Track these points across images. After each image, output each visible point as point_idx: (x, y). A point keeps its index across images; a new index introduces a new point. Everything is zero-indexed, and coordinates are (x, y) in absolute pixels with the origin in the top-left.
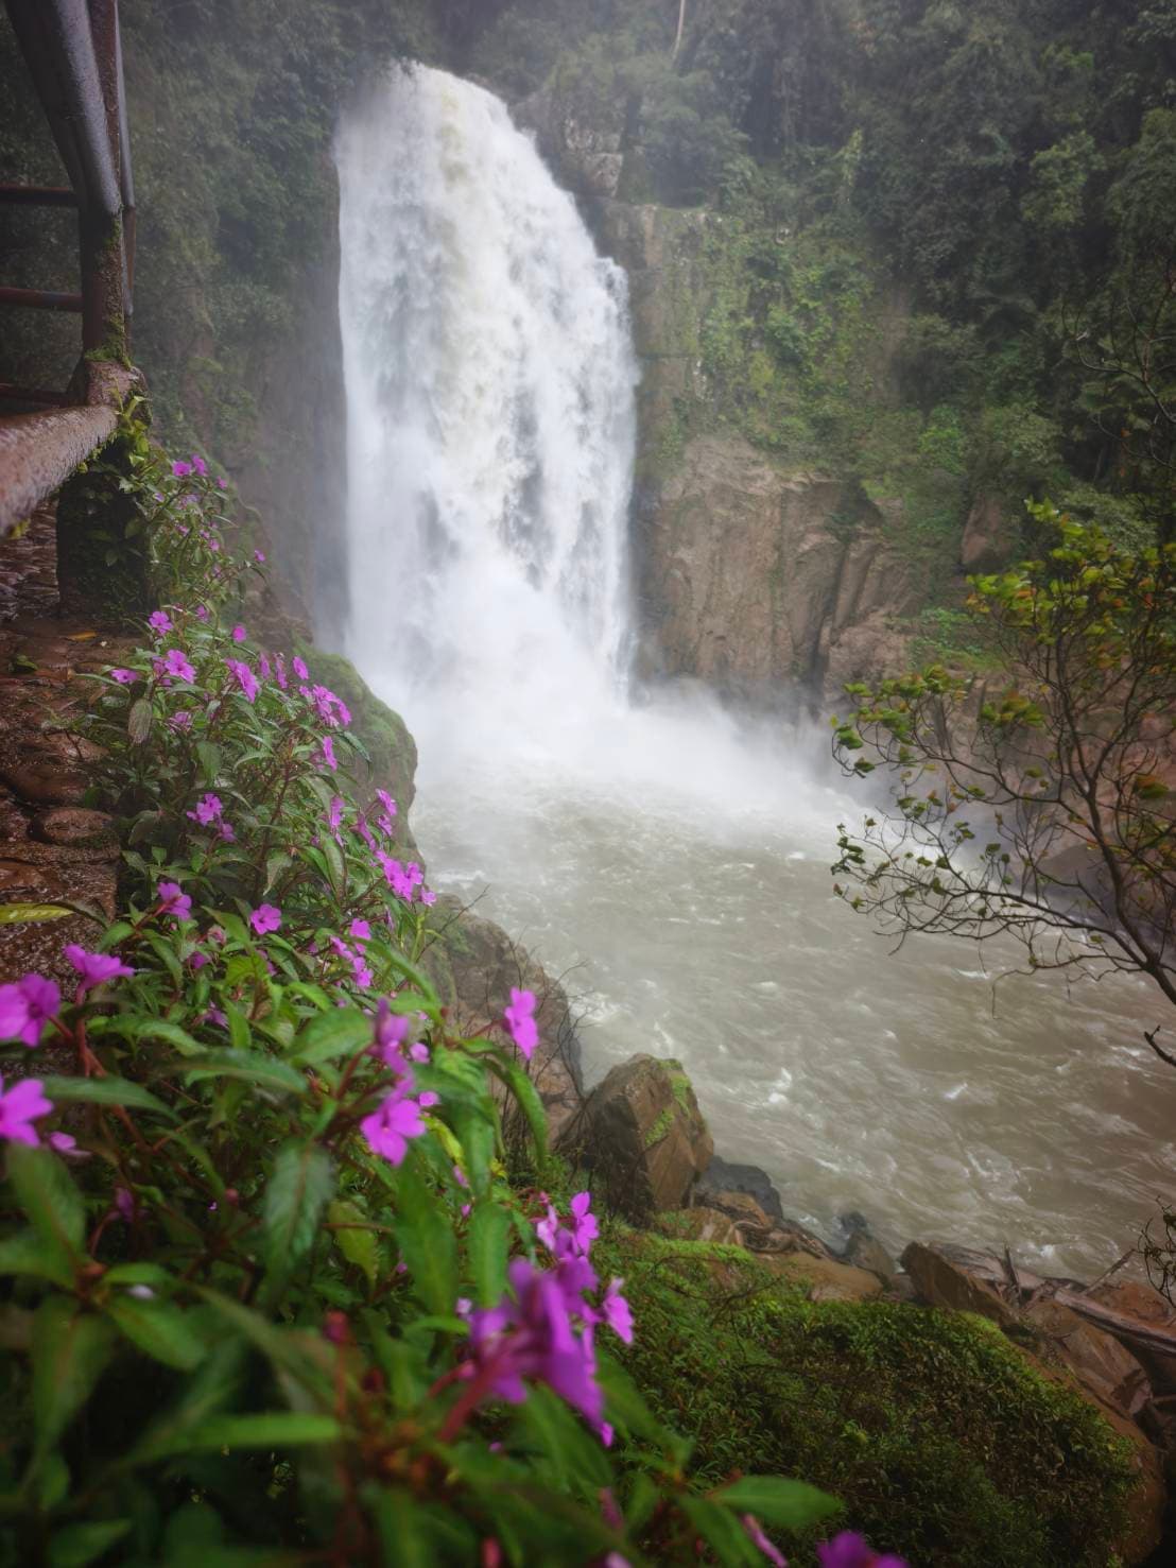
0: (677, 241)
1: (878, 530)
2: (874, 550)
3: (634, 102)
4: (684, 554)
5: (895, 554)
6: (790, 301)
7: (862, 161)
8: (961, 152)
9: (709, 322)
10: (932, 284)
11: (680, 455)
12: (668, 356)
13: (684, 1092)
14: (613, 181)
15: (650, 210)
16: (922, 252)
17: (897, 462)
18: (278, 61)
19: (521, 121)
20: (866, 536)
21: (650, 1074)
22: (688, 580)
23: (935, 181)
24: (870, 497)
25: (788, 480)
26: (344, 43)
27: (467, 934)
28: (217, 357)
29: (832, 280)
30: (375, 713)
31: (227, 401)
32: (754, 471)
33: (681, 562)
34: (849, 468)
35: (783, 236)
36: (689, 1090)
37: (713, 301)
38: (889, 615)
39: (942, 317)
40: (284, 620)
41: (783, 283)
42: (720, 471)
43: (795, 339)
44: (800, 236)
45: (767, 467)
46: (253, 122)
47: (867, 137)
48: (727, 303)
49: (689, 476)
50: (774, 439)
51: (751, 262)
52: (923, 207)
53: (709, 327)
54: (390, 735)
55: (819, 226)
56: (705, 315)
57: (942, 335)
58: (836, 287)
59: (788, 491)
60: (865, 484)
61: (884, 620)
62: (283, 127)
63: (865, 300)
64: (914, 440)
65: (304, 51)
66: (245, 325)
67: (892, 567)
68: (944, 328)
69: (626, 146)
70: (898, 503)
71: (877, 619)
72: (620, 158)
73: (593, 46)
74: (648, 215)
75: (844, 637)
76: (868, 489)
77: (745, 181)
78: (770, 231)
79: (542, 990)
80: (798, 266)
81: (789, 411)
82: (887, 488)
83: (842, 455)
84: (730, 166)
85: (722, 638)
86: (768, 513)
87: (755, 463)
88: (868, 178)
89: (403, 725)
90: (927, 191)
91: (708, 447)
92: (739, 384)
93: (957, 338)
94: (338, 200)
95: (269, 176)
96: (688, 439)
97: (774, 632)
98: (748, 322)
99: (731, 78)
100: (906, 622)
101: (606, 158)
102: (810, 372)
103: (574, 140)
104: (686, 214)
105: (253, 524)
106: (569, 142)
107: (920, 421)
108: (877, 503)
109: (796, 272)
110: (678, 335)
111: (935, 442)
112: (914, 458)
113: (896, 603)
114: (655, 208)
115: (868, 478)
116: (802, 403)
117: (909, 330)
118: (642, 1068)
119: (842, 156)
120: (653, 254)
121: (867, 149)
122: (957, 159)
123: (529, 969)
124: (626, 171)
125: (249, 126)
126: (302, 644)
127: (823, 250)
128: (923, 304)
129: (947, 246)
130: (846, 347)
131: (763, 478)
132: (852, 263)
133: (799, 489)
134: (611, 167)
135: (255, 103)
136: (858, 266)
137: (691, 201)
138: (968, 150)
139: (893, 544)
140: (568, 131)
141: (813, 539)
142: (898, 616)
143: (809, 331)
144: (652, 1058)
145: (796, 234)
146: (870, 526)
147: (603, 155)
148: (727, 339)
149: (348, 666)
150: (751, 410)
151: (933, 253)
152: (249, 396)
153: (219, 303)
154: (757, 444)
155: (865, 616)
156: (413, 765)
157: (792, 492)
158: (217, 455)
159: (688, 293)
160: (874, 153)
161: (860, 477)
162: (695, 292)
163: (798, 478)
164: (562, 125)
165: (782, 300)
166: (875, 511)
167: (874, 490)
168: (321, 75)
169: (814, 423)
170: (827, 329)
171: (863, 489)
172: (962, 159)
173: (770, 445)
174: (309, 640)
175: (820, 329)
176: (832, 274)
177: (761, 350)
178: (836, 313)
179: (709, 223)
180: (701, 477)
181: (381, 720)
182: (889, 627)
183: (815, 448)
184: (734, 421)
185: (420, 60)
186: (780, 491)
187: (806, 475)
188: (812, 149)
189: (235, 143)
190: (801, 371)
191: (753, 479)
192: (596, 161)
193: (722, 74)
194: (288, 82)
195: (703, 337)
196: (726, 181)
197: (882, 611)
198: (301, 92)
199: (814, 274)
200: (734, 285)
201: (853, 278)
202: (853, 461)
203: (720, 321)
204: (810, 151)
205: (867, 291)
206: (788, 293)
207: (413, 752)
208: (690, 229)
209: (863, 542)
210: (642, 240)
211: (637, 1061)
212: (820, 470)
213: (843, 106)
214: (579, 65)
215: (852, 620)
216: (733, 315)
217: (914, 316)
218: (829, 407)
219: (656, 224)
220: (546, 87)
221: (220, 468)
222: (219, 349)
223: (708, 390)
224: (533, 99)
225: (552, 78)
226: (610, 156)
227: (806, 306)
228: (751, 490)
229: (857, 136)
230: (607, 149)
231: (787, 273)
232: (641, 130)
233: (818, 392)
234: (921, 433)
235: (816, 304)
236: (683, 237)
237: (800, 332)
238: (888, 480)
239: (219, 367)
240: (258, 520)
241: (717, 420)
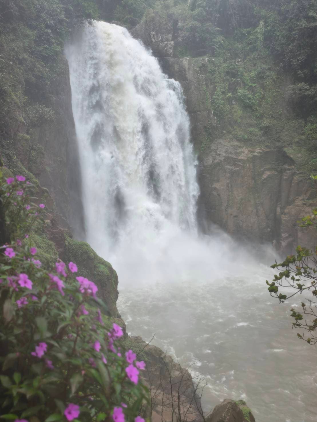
0: (198, 69)
1: (293, 167)
2: (293, 174)
3: (176, 22)
4: (216, 185)
5: (302, 175)
6: (245, 85)
7: (265, 31)
8: (303, 23)
9: (214, 97)
10: (300, 72)
11: (209, 148)
12: (200, 111)
13: (248, 415)
14: (171, 51)
15: (186, 60)
16: (294, 61)
17: (297, 140)
18: (43, 26)
19: (135, 35)
20: (289, 169)
21: (232, 408)
22: (219, 195)
23: (295, 34)
24: (288, 154)
25: (254, 152)
26: (66, 17)
27: (146, 353)
28: (27, 133)
29: (260, 75)
30: (100, 263)
31: (32, 149)
32: (239, 150)
33: (215, 188)
34: (278, 144)
35: (239, 62)
36: (250, 413)
37: (215, 89)
38: (303, 200)
39: (305, 83)
40: (61, 230)
41: (241, 79)
42: (226, 152)
43: (249, 99)
44: (245, 61)
45: (245, 148)
46: (35, 48)
47: (265, 22)
48: (220, 89)
49: (214, 155)
50: (246, 137)
51: (228, 73)
52: (291, 44)
53: (215, 99)
54: (106, 271)
55: (252, 56)
56: (212, 95)
57: (306, 90)
58: (262, 78)
59: (254, 156)
60: (285, 149)
61: (302, 202)
62: (46, 48)
63: (274, 81)
64: (302, 130)
65: (52, 22)
66: (37, 120)
67: (301, 181)
68: (307, 87)
69: (174, 38)
70: (300, 155)
71: (299, 202)
72: (172, 42)
73: (158, 6)
74: (185, 61)
75: (286, 211)
76: (287, 151)
77: (221, 44)
78: (234, 61)
79: (181, 374)
80: (246, 72)
81: (251, 125)
82: (294, 150)
83: (274, 140)
84: (215, 40)
85: (236, 216)
86: (248, 165)
87: (240, 147)
88: (268, 37)
89: (111, 266)
90: (292, 38)
91: (220, 143)
92: (229, 118)
93: (313, 90)
94: (69, 71)
95: (43, 66)
96: (212, 141)
97: (257, 212)
98: (230, 95)
99: (211, 9)
100: (311, 201)
101: (167, 44)
102: (257, 110)
103: (154, 39)
104: (200, 59)
105: (46, 194)
106: (153, 40)
107: (304, 123)
108: (291, 156)
109: (245, 74)
110: (203, 103)
111: (311, 130)
112: (303, 137)
113: (306, 194)
114: (188, 58)
115: (286, 147)
116: (255, 122)
117: (293, 90)
118: (229, 405)
119: (257, 31)
120: (190, 75)
121: (266, 27)
122: (302, 26)
123: (175, 365)
124: (175, 47)
125: (34, 50)
126: (68, 239)
127: (255, 65)
128: (297, 79)
129: (304, 57)
130: (269, 99)
131: (243, 152)
132: (267, 68)
133: (258, 155)
134: (170, 46)
135: (35, 41)
136: (269, 69)
137: (203, 54)
138: (305, 22)
139: (300, 172)
140: (152, 36)
141: (268, 173)
142: (307, 199)
143: (254, 95)
144: (232, 401)
145: (244, 61)
146: (291, 165)
147: (166, 42)
148: (222, 102)
149: (87, 245)
150: (235, 127)
151: (298, 60)
152: (41, 146)
153: (27, 114)
154: (239, 140)
155: (293, 201)
156: (117, 282)
157: (256, 156)
158: (30, 170)
159: (205, 88)
160: (269, 28)
161: (283, 147)
162: (207, 87)
163: (258, 151)
164: (149, 34)
165: (242, 85)
166: (291, 159)
167: (290, 151)
168: (59, 29)
169: (261, 129)
170: (261, 93)
171: (285, 152)
172: (303, 25)
173: (245, 139)
174: (71, 237)
175: (258, 94)
176: (260, 73)
177: (236, 104)
178: (263, 87)
179: (209, 61)
180: (219, 155)
181: (102, 266)
182: (305, 204)
183: (263, 138)
184: (229, 132)
185: (94, 19)
186: (252, 156)
187: (261, 149)
188: (245, 30)
189: (29, 56)
190: (253, 110)
191: (240, 153)
192: (164, 45)
193: (207, 9)
194: (47, 33)
195: (213, 103)
196: (214, 45)
197: (300, 198)
198: (52, 35)
199: (253, 74)
200: (222, 82)
201: (268, 74)
202: (279, 141)
203: (219, 96)
204: (245, 31)
205: (274, 77)
206: (243, 82)
207: (116, 277)
208: (202, 64)
209: (288, 172)
210: (185, 70)
211: (226, 403)
212: (267, 146)
213: (254, 13)
214: (154, 12)
215: (289, 203)
216: (223, 93)
217: (295, 84)
218: (266, 122)
219: (190, 64)
220: (142, 22)
221: (31, 174)
222: (28, 130)
223: (217, 122)
224: (138, 26)
225: (144, 18)
226: (169, 42)
227: (251, 86)
228: (240, 158)
229: (262, 23)
230: (167, 40)
231: (242, 75)
232: (179, 32)
233: (261, 117)
234: (305, 127)
235: (255, 85)
236: (200, 68)
237: (250, 96)
238: (294, 147)
239: (28, 137)
240: (47, 192)
241: (222, 133)
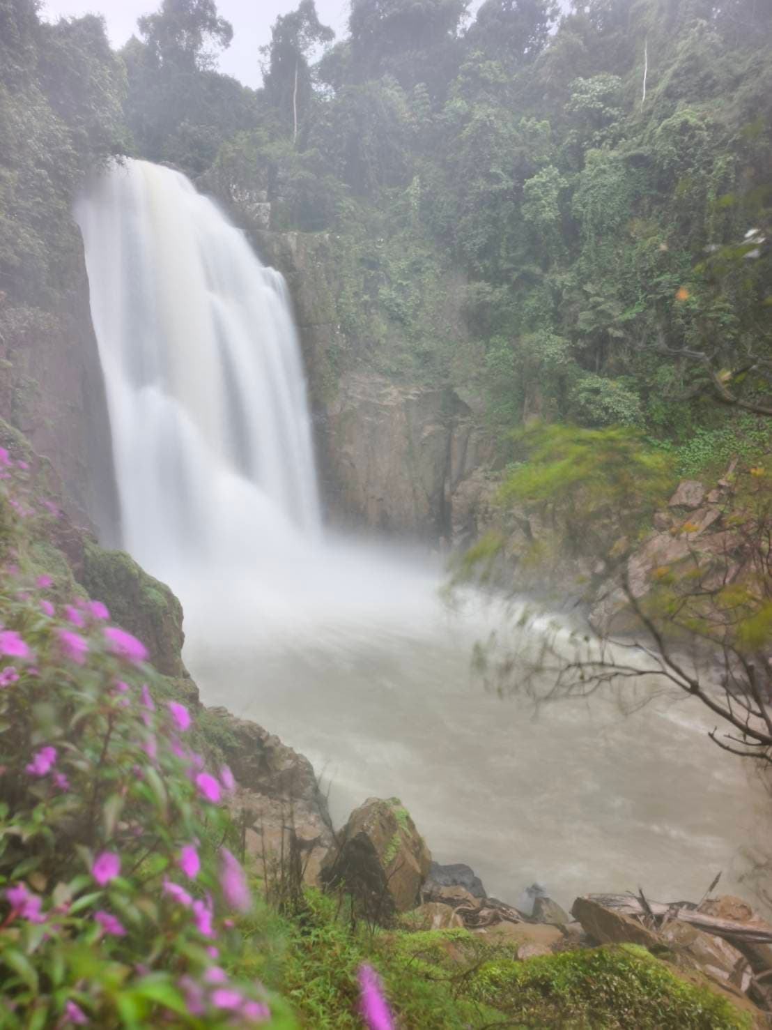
0: (313, 253)
1: (469, 418)
2: (470, 430)
3: (273, 170)
4: (349, 449)
5: (482, 432)
6: (391, 282)
7: (421, 193)
8: (481, 184)
9: (341, 300)
10: (477, 263)
11: (335, 386)
12: (318, 324)
13: (405, 821)
14: (266, 219)
15: (293, 235)
16: (468, 245)
17: (474, 374)
18: (31, 163)
19: (202, 188)
20: (463, 423)
21: (379, 812)
22: (353, 465)
23: (468, 202)
24: (461, 398)
25: (407, 394)
26: (75, 149)
27: (235, 734)
28: (8, 358)
29: (415, 267)
30: (149, 586)
31: (18, 386)
32: (384, 391)
33: (347, 454)
34: (445, 381)
35: (380, 243)
36: (408, 818)
37: (342, 287)
38: (485, 471)
39: (486, 282)
40: (75, 530)
41: (384, 272)
42: (363, 393)
43: (398, 305)
44: (390, 243)
45: (392, 387)
46: (17, 202)
47: (422, 179)
48: (351, 287)
49: (343, 399)
50: (394, 369)
51: (362, 260)
52: (464, 218)
53: (342, 303)
54: (161, 600)
55: (402, 235)
56: (338, 297)
57: (488, 293)
58: (418, 270)
59: (408, 401)
60: (456, 390)
61: (483, 474)
62: (38, 203)
63: (437, 277)
64: (483, 359)
65: (49, 156)
66: (26, 334)
67: (482, 440)
68: (488, 289)
69: (272, 197)
70: (479, 399)
71: (479, 474)
72: (268, 205)
73: (242, 139)
74: (291, 239)
75: (459, 489)
76: (458, 393)
77: (350, 212)
78: (371, 241)
79: (294, 764)
80: (392, 261)
81: (401, 350)
82: (470, 390)
83: (439, 373)
84: (341, 204)
85: (381, 499)
86: (398, 416)
87: (385, 386)
88: (427, 203)
89: (170, 590)
90: (464, 208)
91: (353, 378)
92: (367, 337)
93: (498, 294)
94: (83, 246)
95: (33, 236)
96: (339, 375)
97: (414, 491)
98: (366, 297)
99: (332, 152)
100: (497, 473)
101: (259, 206)
102: (410, 324)
103: (237, 197)
104: (317, 235)
105: (45, 467)
106: (234, 198)
107: (484, 347)
108: (466, 401)
109: (391, 264)
110: (323, 310)
111: (496, 359)
112: (484, 370)
113: (488, 462)
114: (296, 234)
115: (458, 386)
116: (409, 344)
117: (467, 292)
118: (374, 808)
119: (409, 192)
120: (299, 262)
121: (423, 187)
122: (479, 188)
123: (284, 750)
124: (273, 214)
125: (15, 205)
126: (91, 545)
127: (406, 250)
128: (473, 276)
129: (483, 239)
130: (431, 307)
131: (391, 394)
132: (426, 255)
133: (415, 398)
134: (263, 211)
135: (18, 190)
136: (430, 257)
137: (320, 227)
138: (484, 182)
139: (480, 426)
140: (232, 191)
141: (429, 429)
142: (491, 470)
143: (405, 298)
144: (379, 800)
145: (388, 241)
146: (465, 416)
147: (257, 204)
148: (354, 310)
149: (126, 556)
150: (376, 352)
151: (474, 245)
152: (34, 380)
153: (6, 321)
154: (383, 373)
155: (470, 473)
156: (180, 618)
157: (411, 400)
158: (14, 423)
159: (325, 284)
160: (427, 189)
161: (452, 386)
162: (329, 283)
163: (413, 392)
164: (228, 189)
165: (386, 282)
166: (466, 407)
167: (463, 393)
168: (62, 169)
169: (418, 355)
170: (417, 297)
171: (455, 394)
172: (482, 187)
173: (392, 373)
174: (96, 542)
175: (413, 298)
176: (414, 263)
177: (377, 314)
178: (421, 286)
179: (332, 240)
180: (352, 398)
181: (154, 591)
182: (487, 478)
183: (421, 371)
184: (367, 361)
185: (128, 155)
186: (404, 401)
187: (419, 390)
188: (389, 190)
189: (6, 216)
190: (405, 324)
191: (385, 395)
192: (253, 208)
193: (327, 150)
194: (39, 175)
195: (339, 310)
196: (339, 213)
197: (481, 469)
198: (49, 181)
199: (403, 264)
200: (353, 276)
201: (428, 265)
202: (446, 376)
203: (348, 298)
204: (389, 191)
205: (438, 271)
206: (388, 278)
207: (180, 609)
208: (321, 244)
209: (461, 426)
210: (290, 253)
211: (368, 804)
212: (426, 385)
213: (404, 162)
214: (234, 151)
215: (462, 477)
216: (356, 294)
217: (469, 284)
218: (426, 345)
219: (298, 244)
220: (214, 165)
221: (17, 431)
222: (9, 352)
223: (347, 342)
224: (207, 173)
225: (218, 160)
226: (263, 204)
227: (401, 284)
228: (385, 403)
229: (416, 180)
230: (260, 200)
231: (387, 266)
232: (280, 186)
233: (418, 336)
234: (486, 354)
235: (407, 282)
236: (316, 250)
237: (400, 301)
238: (470, 387)
239: (10, 364)
240: (49, 463)
241: (356, 361)
